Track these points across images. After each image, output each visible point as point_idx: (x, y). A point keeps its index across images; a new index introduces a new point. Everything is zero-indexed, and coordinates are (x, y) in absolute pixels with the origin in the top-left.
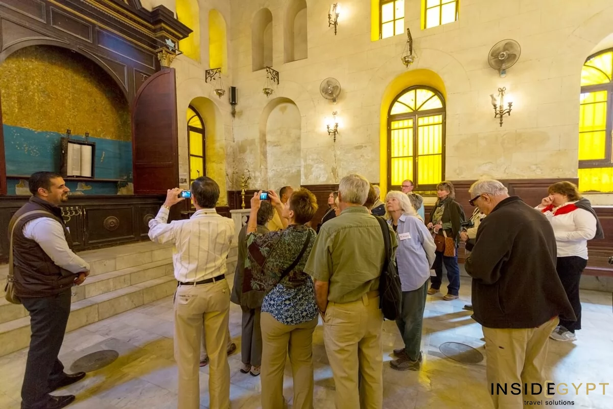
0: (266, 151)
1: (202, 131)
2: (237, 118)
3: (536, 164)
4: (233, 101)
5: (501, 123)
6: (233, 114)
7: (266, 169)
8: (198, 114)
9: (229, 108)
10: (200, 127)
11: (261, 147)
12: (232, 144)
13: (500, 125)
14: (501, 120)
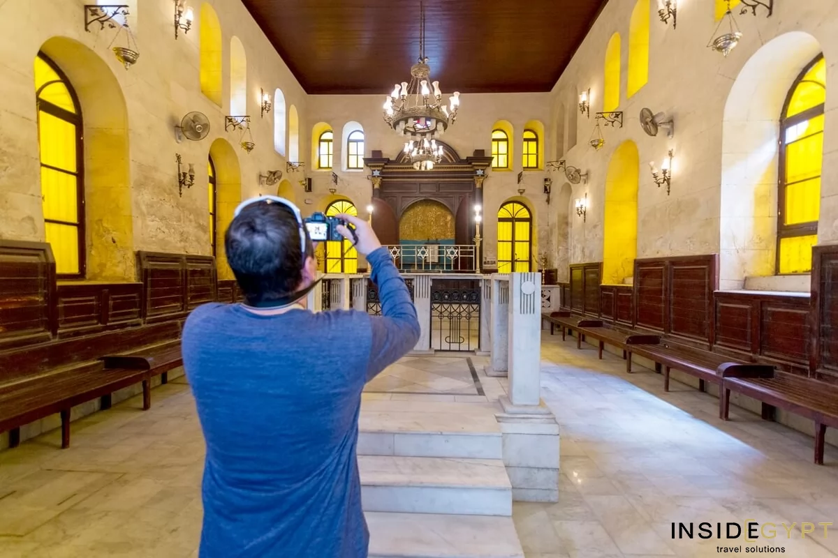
0: (568, 233)
1: (530, 220)
2: (550, 205)
3: (690, 238)
4: (547, 190)
5: (669, 192)
6: (548, 201)
7: (567, 249)
8: (525, 206)
9: (545, 196)
10: (528, 216)
11: (559, 228)
12: (547, 228)
13: (667, 193)
14: (669, 188)
